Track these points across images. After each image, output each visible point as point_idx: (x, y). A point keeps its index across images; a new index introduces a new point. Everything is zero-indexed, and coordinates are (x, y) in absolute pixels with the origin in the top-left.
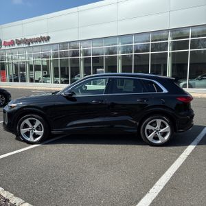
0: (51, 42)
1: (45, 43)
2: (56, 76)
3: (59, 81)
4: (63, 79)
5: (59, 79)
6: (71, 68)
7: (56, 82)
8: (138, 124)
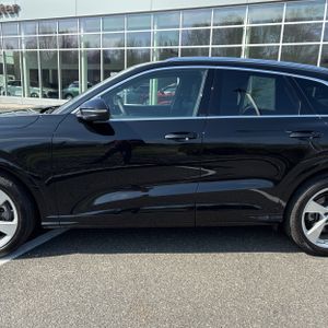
0: (21, 16)
1: (10, 19)
2: (34, 83)
3: (40, 94)
4: (47, 91)
5: (38, 90)
6: (62, 71)
7: (32, 95)
8: (284, 204)
